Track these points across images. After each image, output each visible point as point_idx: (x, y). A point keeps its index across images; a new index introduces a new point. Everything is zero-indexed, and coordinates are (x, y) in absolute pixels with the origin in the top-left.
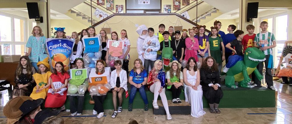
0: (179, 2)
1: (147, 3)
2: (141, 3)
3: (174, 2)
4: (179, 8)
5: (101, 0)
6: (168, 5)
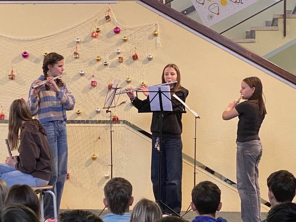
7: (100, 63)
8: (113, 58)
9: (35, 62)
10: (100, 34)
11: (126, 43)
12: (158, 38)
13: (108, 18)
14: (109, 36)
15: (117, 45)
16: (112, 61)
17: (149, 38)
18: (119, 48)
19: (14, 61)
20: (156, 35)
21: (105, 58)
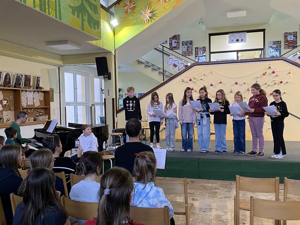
0: (294, 36)
1: (242, 40)
2: (232, 41)
3: (285, 37)
4: (295, 45)
5: (175, 43)
6: (276, 41)
7: (267, 85)
8: (272, 83)
9: (240, 86)
10: (266, 74)
11: (277, 77)
12: (291, 74)
13: (270, 67)
14: (270, 74)
15: (274, 78)
16: (271, 84)
17: (287, 74)
18: (274, 79)
19: (232, 86)
20: (290, 73)
21: (269, 83)
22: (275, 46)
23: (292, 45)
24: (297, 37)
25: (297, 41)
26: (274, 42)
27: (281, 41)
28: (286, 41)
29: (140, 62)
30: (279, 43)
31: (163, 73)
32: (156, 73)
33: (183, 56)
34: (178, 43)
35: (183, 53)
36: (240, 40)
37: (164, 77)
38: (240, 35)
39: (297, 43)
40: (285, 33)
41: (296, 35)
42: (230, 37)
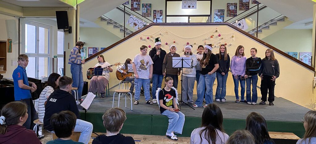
0: (234, 6)
1: (193, 7)
2: (185, 7)
3: (228, 7)
4: (235, 14)
5: (136, 4)
6: (221, 10)
7: (213, 46)
8: (218, 44)
10: (213, 37)
11: (223, 40)
12: (234, 38)
13: (216, 31)
14: (216, 37)
16: (217, 46)
17: (231, 38)
18: (220, 41)
21: (215, 45)
22: (219, 14)
23: (232, 14)
24: (237, 7)
25: (237, 11)
26: (219, 10)
27: (224, 10)
28: (229, 10)
29: (102, 19)
30: (222, 11)
31: (124, 30)
32: (118, 30)
33: (143, 16)
34: (139, 5)
35: (143, 14)
36: (191, 6)
37: (125, 34)
38: (191, 3)
39: (236, 12)
40: (228, 4)
41: (236, 6)
42: (183, 3)
